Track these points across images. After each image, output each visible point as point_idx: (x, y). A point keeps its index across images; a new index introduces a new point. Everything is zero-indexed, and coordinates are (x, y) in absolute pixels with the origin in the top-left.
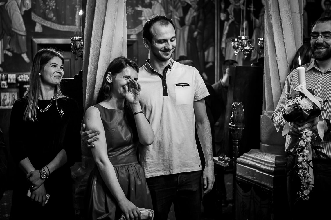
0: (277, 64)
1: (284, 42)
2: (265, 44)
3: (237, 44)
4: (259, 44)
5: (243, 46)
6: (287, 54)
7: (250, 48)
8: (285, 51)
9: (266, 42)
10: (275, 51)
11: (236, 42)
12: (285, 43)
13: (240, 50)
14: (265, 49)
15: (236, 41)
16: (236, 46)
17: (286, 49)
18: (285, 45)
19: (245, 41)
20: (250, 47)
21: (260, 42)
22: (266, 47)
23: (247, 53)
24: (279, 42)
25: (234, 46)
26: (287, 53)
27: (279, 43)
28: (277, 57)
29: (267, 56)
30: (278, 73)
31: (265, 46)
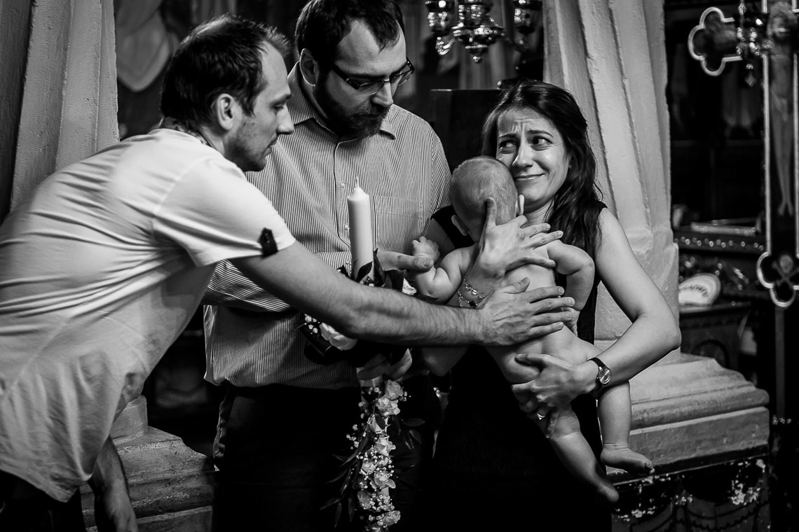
0: (591, 82)
1: (610, 12)
2: (548, 18)
3: (446, 20)
4: (517, 19)
5: (470, 25)
6: (620, 49)
7: (491, 31)
8: (616, 39)
9: (551, 11)
10: (581, 40)
11: (441, 12)
12: (614, 12)
13: (456, 38)
14: (548, 34)
15: (441, 10)
16: (443, 23)
17: (618, 34)
18: (615, 19)
19: (479, 8)
20: (493, 28)
21: (518, 12)
22: (551, 26)
23: (480, 46)
24: (595, 11)
25: (434, 26)
26: (620, 45)
27: (593, 13)
28: (588, 60)
29: (554, 55)
30: (593, 109)
31: (549, 23)
